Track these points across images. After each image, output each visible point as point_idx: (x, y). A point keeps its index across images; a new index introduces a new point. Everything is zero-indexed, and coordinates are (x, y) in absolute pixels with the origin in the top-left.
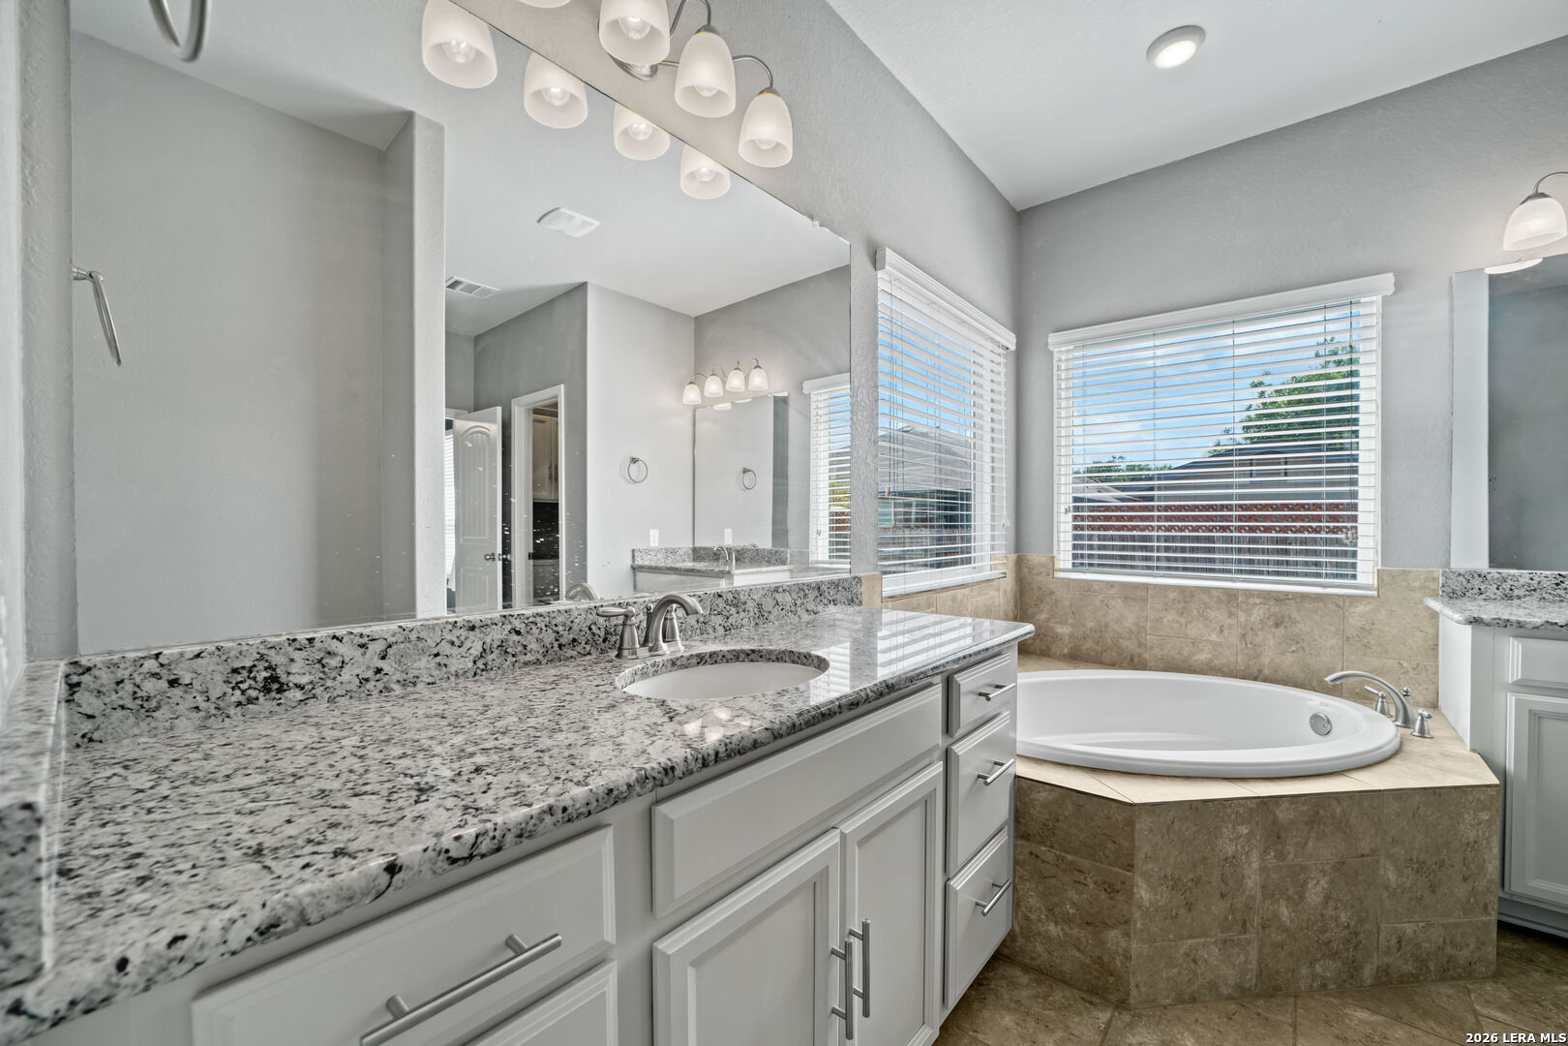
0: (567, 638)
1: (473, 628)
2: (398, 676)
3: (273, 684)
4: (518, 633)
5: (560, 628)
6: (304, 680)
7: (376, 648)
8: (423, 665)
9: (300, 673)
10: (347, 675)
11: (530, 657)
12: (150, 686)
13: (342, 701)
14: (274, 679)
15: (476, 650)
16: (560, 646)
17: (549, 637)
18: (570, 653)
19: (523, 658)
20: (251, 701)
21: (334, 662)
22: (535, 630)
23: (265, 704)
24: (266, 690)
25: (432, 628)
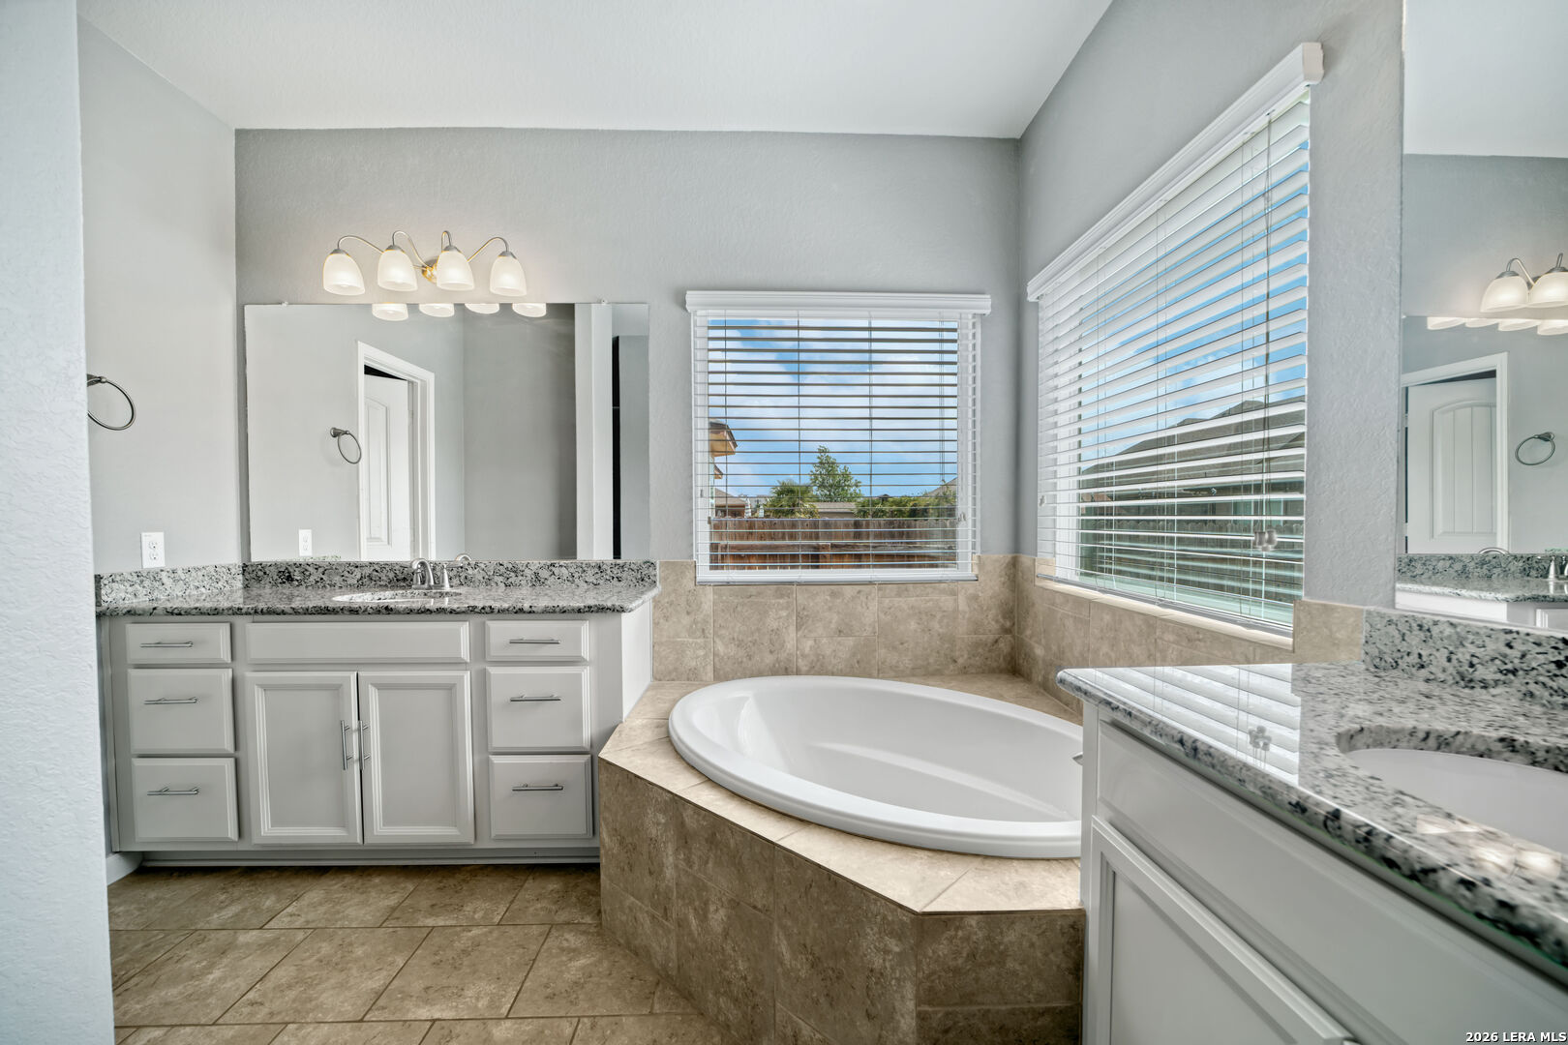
0: (401, 576)
1: (357, 567)
2: (328, 582)
3: (290, 579)
4: (377, 571)
5: (397, 572)
6: (298, 578)
7: (321, 570)
8: (337, 579)
9: (297, 576)
10: (312, 579)
11: (382, 583)
12: (260, 573)
13: (310, 588)
14: (290, 576)
15: (359, 577)
16: (397, 580)
17: (391, 575)
18: (402, 584)
19: (379, 583)
20: (284, 583)
21: (307, 573)
22: (385, 571)
23: (287, 585)
24: (288, 580)
25: (341, 565)
